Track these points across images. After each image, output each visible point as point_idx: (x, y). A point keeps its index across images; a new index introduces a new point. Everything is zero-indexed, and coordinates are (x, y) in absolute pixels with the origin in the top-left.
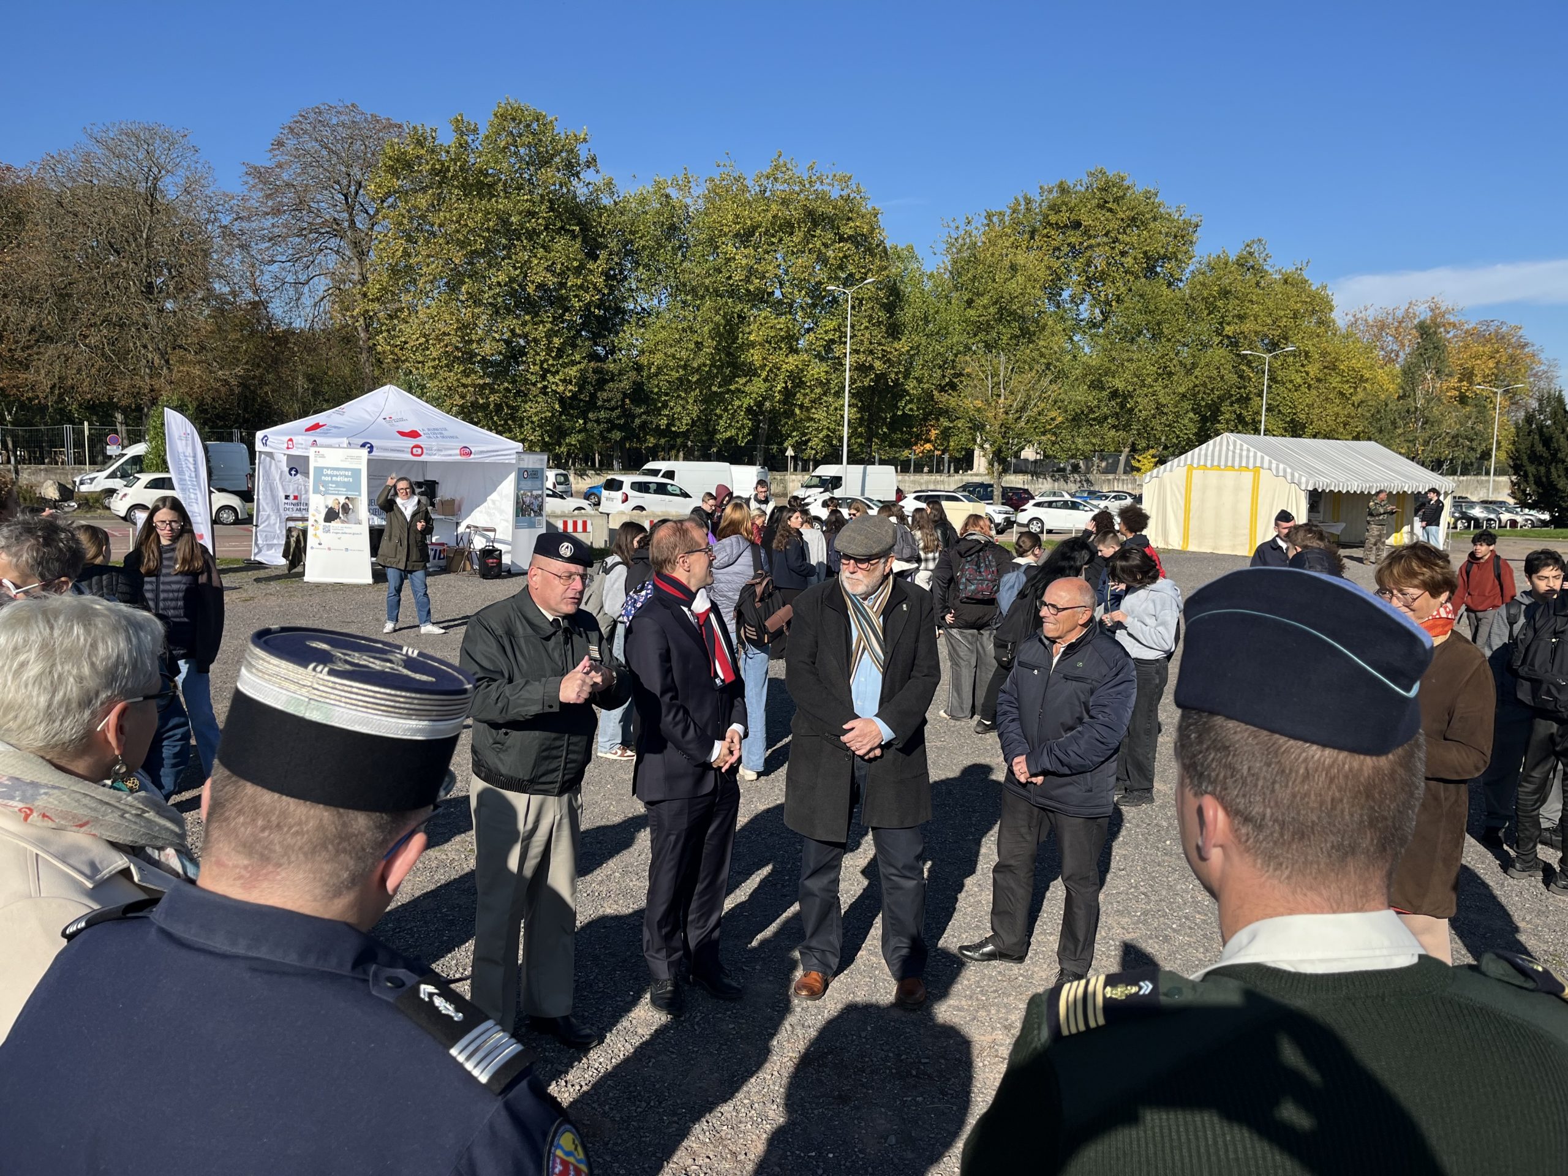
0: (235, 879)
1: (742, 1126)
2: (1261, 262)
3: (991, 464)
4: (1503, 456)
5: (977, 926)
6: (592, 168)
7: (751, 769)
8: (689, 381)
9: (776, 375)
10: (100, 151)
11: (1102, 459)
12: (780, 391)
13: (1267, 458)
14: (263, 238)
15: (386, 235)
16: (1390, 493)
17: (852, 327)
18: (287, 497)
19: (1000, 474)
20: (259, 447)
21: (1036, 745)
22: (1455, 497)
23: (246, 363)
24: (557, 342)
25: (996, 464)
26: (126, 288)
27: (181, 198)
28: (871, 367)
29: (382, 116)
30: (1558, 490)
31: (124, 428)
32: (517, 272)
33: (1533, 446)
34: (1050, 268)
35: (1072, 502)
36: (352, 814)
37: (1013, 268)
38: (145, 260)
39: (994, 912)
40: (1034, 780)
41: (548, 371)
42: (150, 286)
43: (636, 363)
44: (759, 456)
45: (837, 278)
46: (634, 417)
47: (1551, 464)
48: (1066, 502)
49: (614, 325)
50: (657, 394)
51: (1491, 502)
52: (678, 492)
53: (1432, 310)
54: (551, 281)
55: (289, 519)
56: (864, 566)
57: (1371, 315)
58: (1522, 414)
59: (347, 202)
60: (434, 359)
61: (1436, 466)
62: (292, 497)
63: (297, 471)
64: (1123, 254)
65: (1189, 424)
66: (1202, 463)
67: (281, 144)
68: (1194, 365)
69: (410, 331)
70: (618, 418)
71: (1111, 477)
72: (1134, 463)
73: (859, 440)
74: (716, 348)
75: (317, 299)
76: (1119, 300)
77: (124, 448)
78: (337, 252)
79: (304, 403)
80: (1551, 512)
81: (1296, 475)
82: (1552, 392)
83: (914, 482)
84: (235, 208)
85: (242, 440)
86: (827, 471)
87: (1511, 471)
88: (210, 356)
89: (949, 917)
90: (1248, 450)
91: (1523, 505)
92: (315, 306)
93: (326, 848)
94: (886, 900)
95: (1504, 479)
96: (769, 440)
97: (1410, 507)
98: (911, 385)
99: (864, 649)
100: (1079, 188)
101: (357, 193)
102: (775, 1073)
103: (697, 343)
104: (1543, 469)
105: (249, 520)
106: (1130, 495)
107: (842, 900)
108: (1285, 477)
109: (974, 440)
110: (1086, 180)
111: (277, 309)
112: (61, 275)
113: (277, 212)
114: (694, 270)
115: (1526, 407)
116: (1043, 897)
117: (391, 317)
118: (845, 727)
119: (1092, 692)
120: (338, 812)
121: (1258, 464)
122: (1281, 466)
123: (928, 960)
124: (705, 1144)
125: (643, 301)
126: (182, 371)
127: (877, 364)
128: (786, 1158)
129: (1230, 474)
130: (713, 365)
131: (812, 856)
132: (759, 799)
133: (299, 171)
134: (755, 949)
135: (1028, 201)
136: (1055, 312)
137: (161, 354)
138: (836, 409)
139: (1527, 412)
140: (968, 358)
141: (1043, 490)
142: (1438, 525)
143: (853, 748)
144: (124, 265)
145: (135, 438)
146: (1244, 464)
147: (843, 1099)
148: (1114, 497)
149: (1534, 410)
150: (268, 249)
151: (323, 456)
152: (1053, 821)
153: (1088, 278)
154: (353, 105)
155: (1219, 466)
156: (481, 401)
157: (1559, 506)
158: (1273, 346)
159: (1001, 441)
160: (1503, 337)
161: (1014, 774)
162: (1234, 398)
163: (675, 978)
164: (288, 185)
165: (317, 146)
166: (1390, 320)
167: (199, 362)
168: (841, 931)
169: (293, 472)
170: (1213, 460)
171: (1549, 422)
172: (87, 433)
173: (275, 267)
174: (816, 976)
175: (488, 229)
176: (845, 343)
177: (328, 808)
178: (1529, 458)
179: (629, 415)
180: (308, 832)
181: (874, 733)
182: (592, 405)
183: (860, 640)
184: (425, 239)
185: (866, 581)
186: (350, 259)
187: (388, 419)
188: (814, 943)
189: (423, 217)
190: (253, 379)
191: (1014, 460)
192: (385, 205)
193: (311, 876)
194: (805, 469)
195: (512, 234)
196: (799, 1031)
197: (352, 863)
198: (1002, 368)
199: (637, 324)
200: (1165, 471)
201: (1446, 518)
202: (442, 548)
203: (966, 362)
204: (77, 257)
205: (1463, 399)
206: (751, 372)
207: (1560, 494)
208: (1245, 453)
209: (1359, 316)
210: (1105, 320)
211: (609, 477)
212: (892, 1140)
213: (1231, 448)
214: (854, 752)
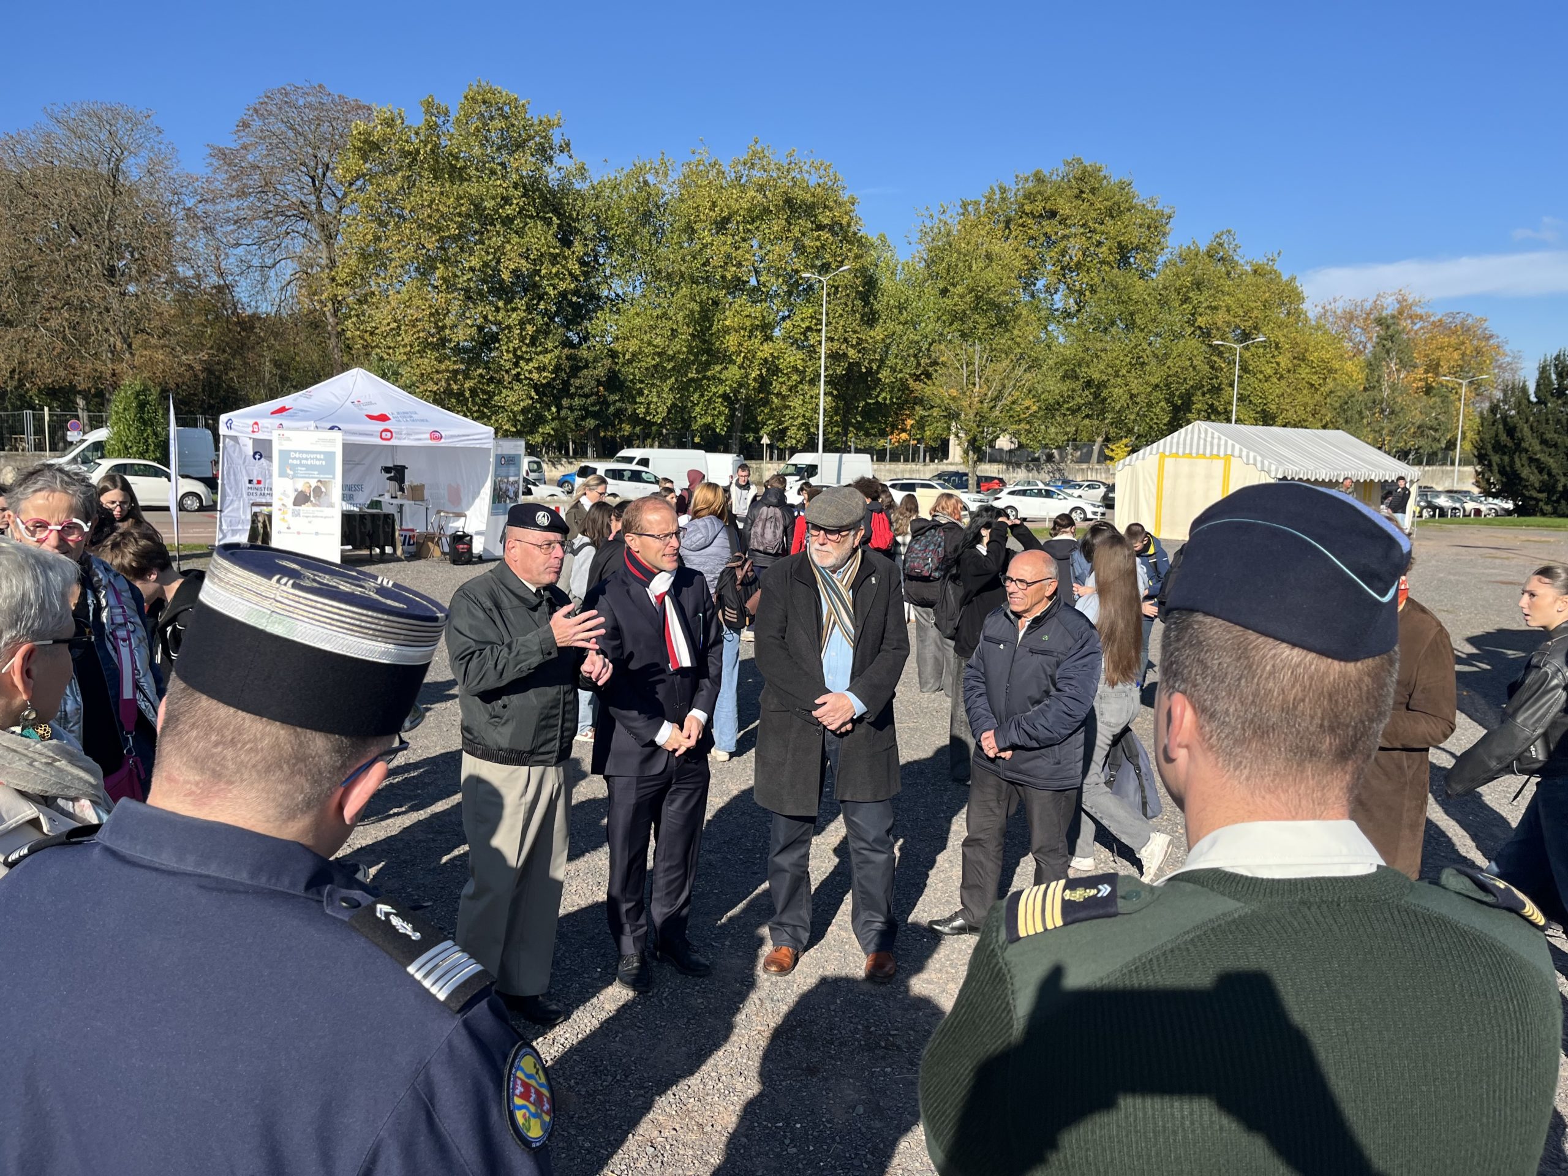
0: (185, 795)
1: (709, 1098)
2: (1231, 253)
3: (966, 452)
4: (1468, 446)
5: (947, 901)
6: (566, 153)
7: (723, 750)
8: (664, 368)
9: (752, 362)
10: (60, 132)
11: (1076, 448)
12: (755, 379)
13: (1237, 447)
14: (228, 220)
15: (354, 219)
16: (1358, 481)
17: (827, 314)
18: (250, 482)
19: (975, 462)
20: (223, 430)
21: (1004, 720)
22: (1420, 487)
23: (211, 348)
24: (530, 329)
25: (971, 453)
26: (87, 271)
27: (144, 179)
28: (845, 355)
29: (350, 98)
30: (1521, 479)
31: (86, 414)
32: (490, 257)
33: (1497, 436)
34: (1026, 257)
35: (1047, 491)
36: (309, 733)
37: (989, 257)
38: (107, 241)
39: (963, 886)
40: (1003, 755)
41: (521, 358)
42: (112, 270)
43: (610, 350)
44: (735, 444)
45: (813, 266)
46: (608, 405)
47: (1514, 453)
48: (1040, 491)
49: (588, 311)
50: (631, 381)
51: (1456, 492)
52: (653, 480)
53: (1399, 302)
54: (525, 266)
55: (253, 504)
56: (834, 537)
57: (1340, 307)
58: (1486, 405)
59: (314, 185)
60: (405, 346)
61: (1402, 455)
62: (255, 482)
63: (261, 456)
64: (1099, 244)
65: (1162, 413)
66: (1174, 451)
67: (246, 125)
68: (1166, 356)
69: (381, 317)
70: (593, 405)
71: (1084, 466)
72: (1107, 452)
73: (836, 429)
74: (692, 335)
75: (284, 283)
76: (1093, 291)
77: (85, 433)
78: (304, 236)
79: (271, 389)
80: (1514, 500)
81: (1266, 463)
82: (1517, 382)
83: (889, 471)
84: (200, 190)
85: (207, 426)
86: (803, 459)
87: (1475, 460)
88: (173, 341)
89: (920, 892)
90: (1219, 438)
91: (1487, 493)
92: (282, 289)
93: (281, 767)
94: (857, 875)
95: (1469, 469)
96: (746, 429)
97: (1377, 494)
98: (884, 375)
99: (834, 623)
100: (1054, 177)
101: (324, 175)
102: (744, 1046)
103: (672, 330)
104: (1506, 459)
105: (213, 508)
106: (1104, 484)
107: (812, 877)
108: (1255, 464)
109: (949, 429)
110: (1063, 170)
111: (243, 292)
112: (21, 258)
113: (242, 194)
114: (669, 257)
115: (1490, 398)
116: (1013, 873)
117: (360, 302)
118: (817, 702)
119: (1058, 665)
120: (295, 731)
121: (1229, 452)
122: (1252, 454)
123: (898, 935)
124: (671, 1116)
125: (618, 287)
126: (145, 356)
127: (851, 352)
128: (753, 1128)
129: (1202, 462)
130: (690, 352)
131: (781, 831)
132: (731, 779)
133: (265, 152)
134: (724, 925)
135: (1003, 190)
136: (1031, 303)
137: (123, 338)
138: (812, 397)
139: (1491, 402)
140: (942, 347)
141: (1017, 480)
142: (1404, 512)
143: (825, 723)
144: (86, 247)
145: (96, 423)
146: (1215, 452)
147: (812, 1071)
148: (1088, 486)
149: (1498, 401)
150: (233, 232)
151: (288, 439)
152: (1022, 794)
153: (1063, 268)
154: (320, 86)
155: (1191, 454)
156: (455, 387)
157: (1523, 495)
158: (1245, 336)
159: (975, 430)
160: (1469, 330)
161: (982, 750)
162: (1205, 389)
163: (642, 953)
164: (256, 167)
165: (284, 129)
166: (1358, 312)
167: (163, 347)
168: (810, 906)
169: (257, 456)
170: (1184, 448)
171: (1513, 412)
172: (47, 418)
173: (240, 251)
174: (786, 951)
175: (460, 215)
176: (820, 331)
177: (285, 726)
178: (1494, 447)
179: (605, 403)
180: (262, 749)
181: (846, 708)
182: (565, 391)
183: (830, 614)
184: (396, 224)
185: (835, 554)
186: (318, 242)
187: (357, 403)
188: (785, 919)
189: (394, 200)
190: (218, 363)
191: (988, 450)
192: (354, 188)
193: (264, 795)
194: (781, 458)
195: (487, 220)
196: (768, 1005)
197: (307, 786)
198: (977, 357)
199: (611, 310)
200: (1137, 459)
201: (1411, 506)
202: (411, 534)
203: (941, 351)
204: (38, 240)
205: (1428, 390)
206: (727, 359)
207: (1523, 483)
208: (1216, 441)
209: (1328, 307)
210: (1078, 311)
211: (583, 464)
212: (860, 1109)
213: (1203, 436)
214: (825, 727)
